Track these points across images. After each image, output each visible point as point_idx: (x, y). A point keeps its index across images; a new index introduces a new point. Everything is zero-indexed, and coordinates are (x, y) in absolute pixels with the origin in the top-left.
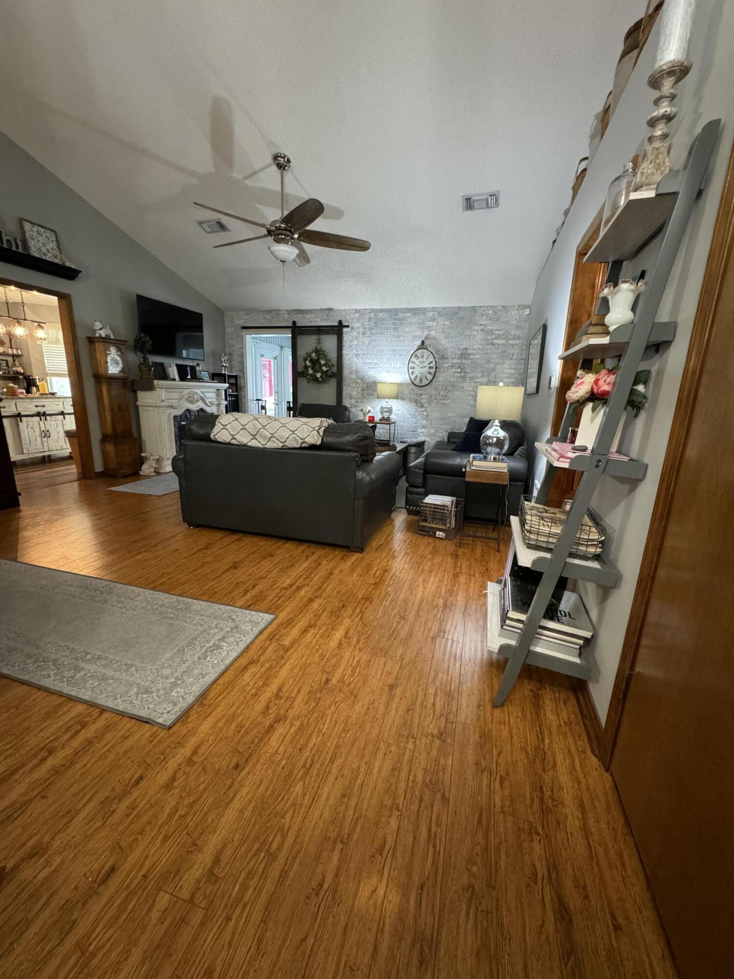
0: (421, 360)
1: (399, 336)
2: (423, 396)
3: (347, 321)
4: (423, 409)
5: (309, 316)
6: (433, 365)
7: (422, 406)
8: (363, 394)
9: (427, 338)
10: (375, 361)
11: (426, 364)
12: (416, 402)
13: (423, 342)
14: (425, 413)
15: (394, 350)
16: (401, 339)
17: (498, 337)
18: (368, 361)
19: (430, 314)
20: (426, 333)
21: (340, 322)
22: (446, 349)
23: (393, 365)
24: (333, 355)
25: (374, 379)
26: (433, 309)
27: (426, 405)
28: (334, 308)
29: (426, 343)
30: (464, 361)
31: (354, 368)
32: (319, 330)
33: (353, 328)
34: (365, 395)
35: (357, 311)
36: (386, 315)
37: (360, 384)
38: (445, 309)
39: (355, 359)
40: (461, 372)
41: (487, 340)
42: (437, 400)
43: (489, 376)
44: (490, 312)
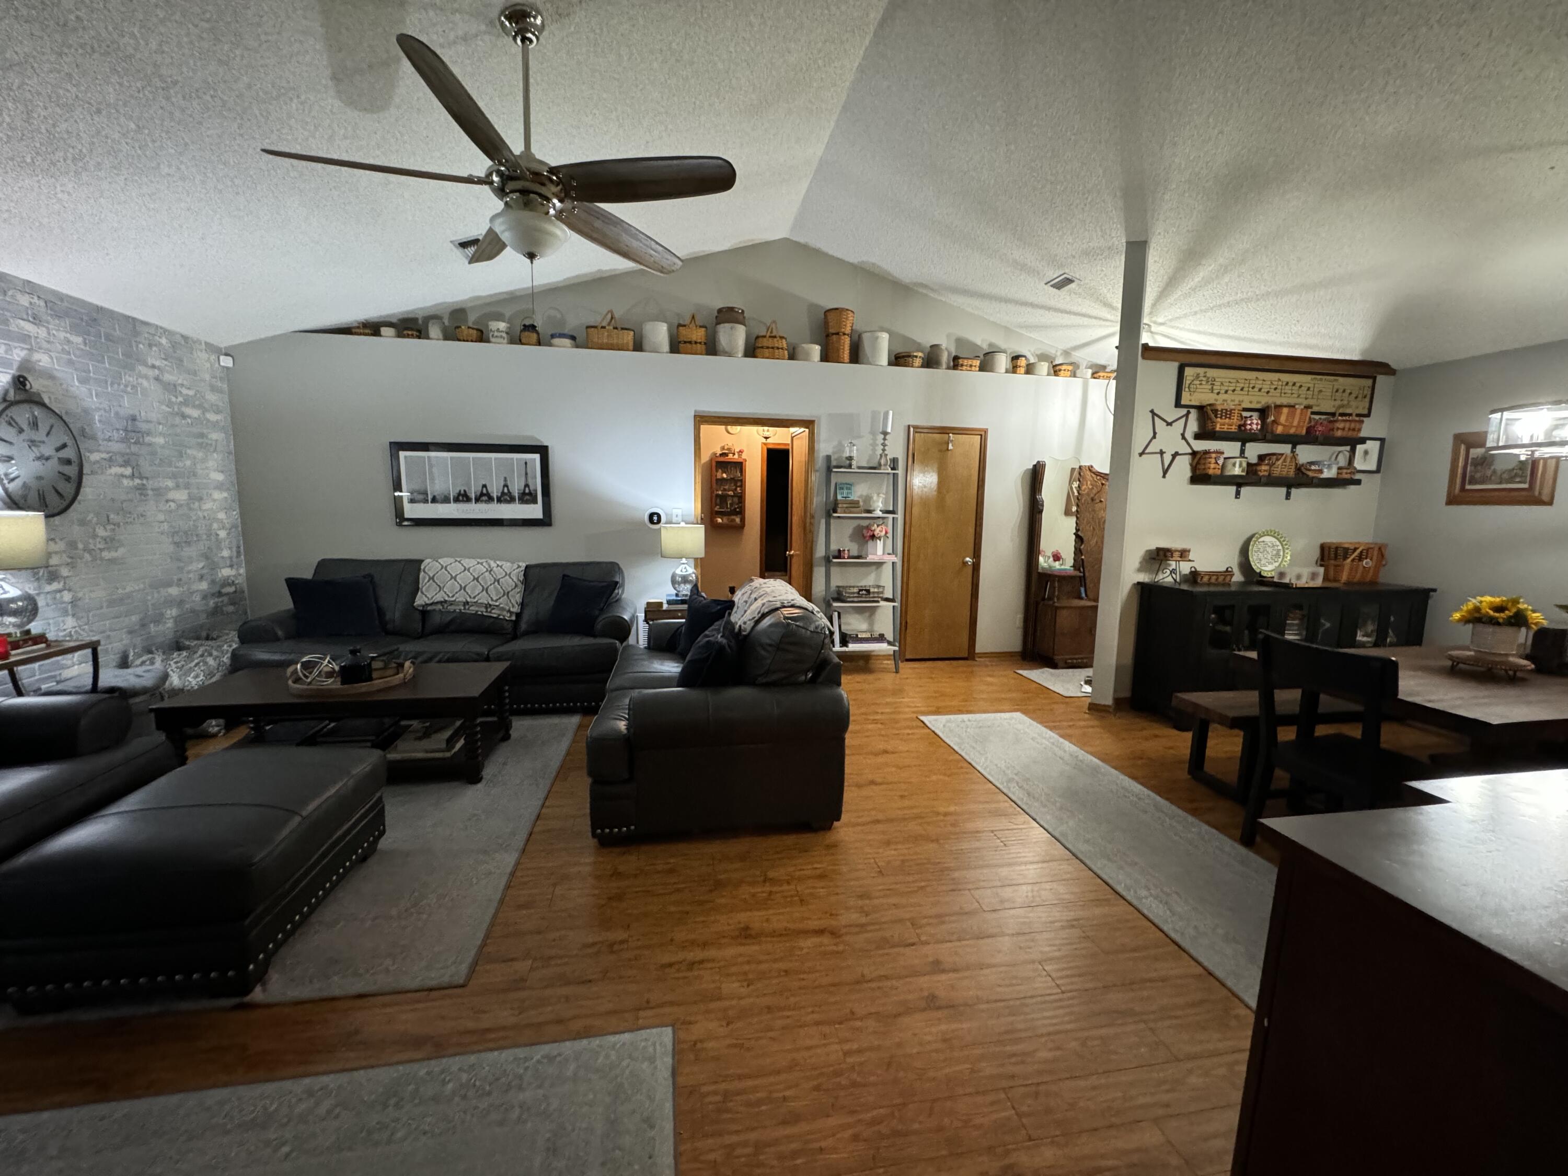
0: (32, 435)
6: (69, 453)
9: (28, 368)
11: (50, 449)
13: (20, 383)
17: (186, 403)
26: (31, 288)
29: (33, 385)
30: (134, 449)
40: (132, 476)
41: (170, 404)
42: (90, 551)
43: (187, 486)
44: (164, 341)
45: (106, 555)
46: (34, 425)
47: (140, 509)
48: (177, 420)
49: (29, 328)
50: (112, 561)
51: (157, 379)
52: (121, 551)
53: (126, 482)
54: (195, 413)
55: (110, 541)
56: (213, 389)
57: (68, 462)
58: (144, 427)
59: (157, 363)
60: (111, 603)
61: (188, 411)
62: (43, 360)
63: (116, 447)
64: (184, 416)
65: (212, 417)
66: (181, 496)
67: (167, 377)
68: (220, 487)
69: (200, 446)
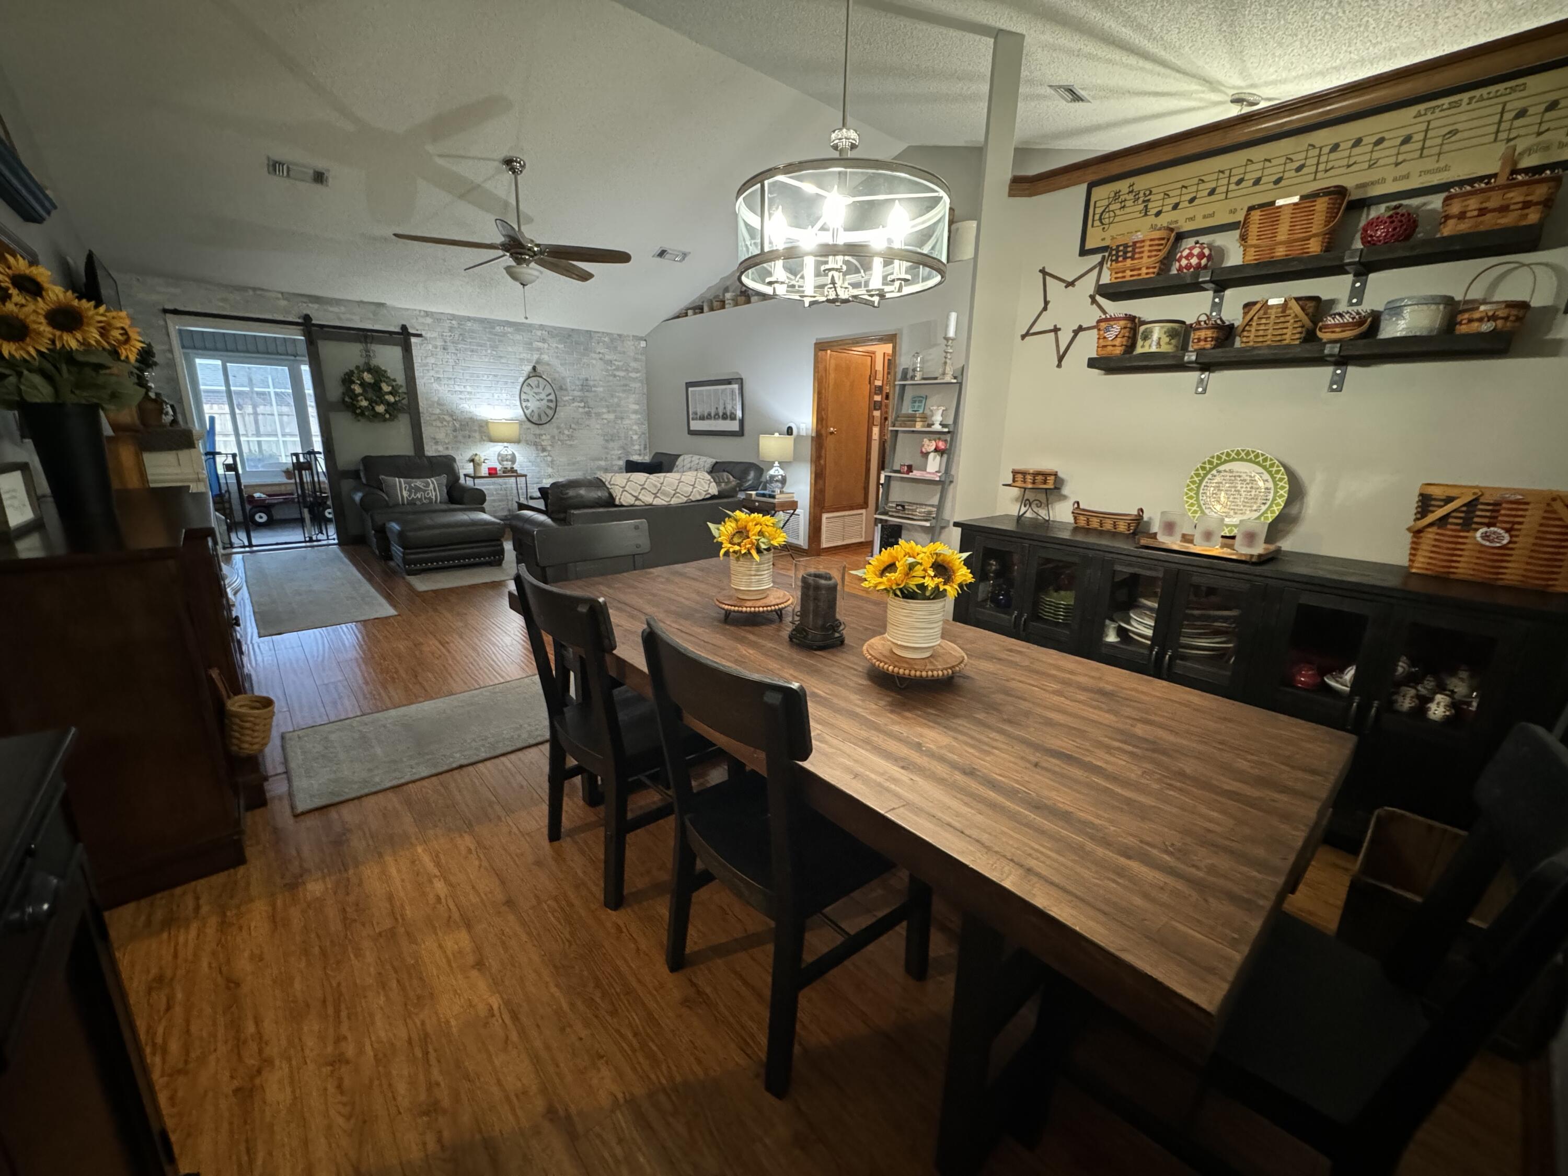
0: (536, 390)
1: (501, 357)
2: (544, 437)
3: (414, 328)
4: (545, 454)
5: (336, 309)
6: (552, 397)
7: (544, 450)
8: (456, 437)
9: (538, 362)
10: (469, 389)
11: (543, 396)
12: (536, 444)
13: (534, 368)
14: (549, 459)
15: (495, 376)
16: (503, 361)
17: (618, 369)
18: (457, 388)
19: (539, 333)
20: (535, 357)
21: (404, 328)
22: (563, 378)
23: (496, 396)
24: (400, 377)
25: (469, 415)
26: (542, 327)
27: (549, 448)
28: (388, 303)
29: (539, 368)
30: (587, 394)
31: (436, 399)
32: (366, 336)
33: (426, 339)
34: (460, 438)
35: (427, 314)
36: (476, 326)
37: (448, 422)
38: (555, 328)
39: (435, 386)
40: (584, 407)
41: (607, 370)
42: (561, 441)
43: (615, 411)
44: (606, 339)
45: (568, 442)
46: (538, 386)
47: (587, 423)
48: (611, 378)
49: (540, 345)
50: (571, 445)
51: (601, 359)
52: (575, 442)
53: (581, 410)
54: (622, 374)
55: (571, 437)
56: (636, 360)
57: (551, 401)
58: (591, 383)
59: (602, 351)
60: (569, 465)
61: (617, 373)
62: (545, 358)
63: (577, 393)
64: (615, 376)
65: (633, 375)
66: (611, 416)
67: (607, 357)
68: (635, 412)
69: (624, 391)
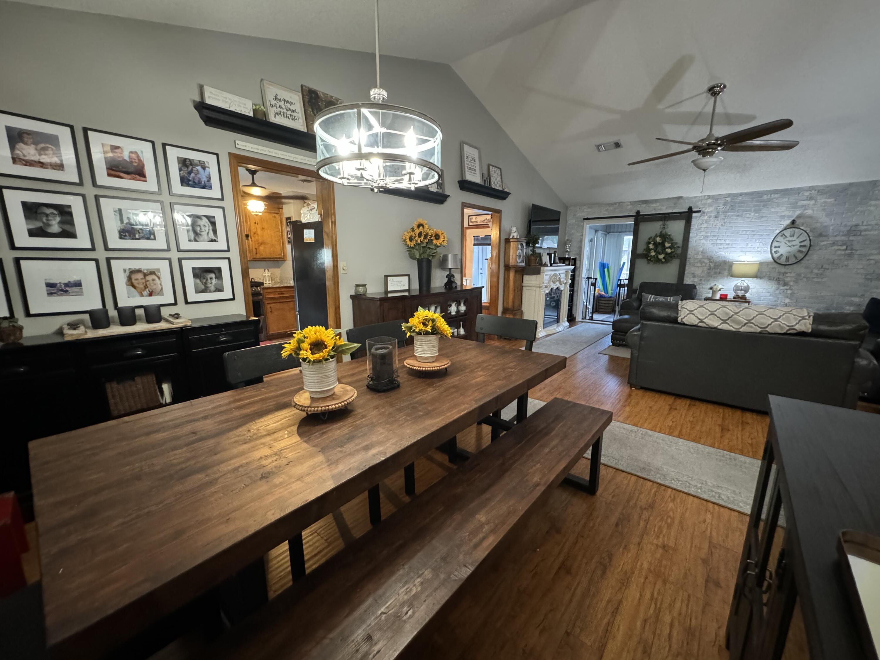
0: (790, 239)
1: (762, 217)
2: (788, 275)
3: (697, 207)
4: (785, 287)
5: (654, 205)
6: (807, 243)
7: (785, 284)
8: (709, 273)
9: (799, 217)
10: (728, 242)
11: (797, 242)
12: (778, 280)
13: (793, 222)
14: (789, 292)
15: (753, 231)
16: (763, 219)
18: (719, 242)
19: (807, 194)
20: (798, 212)
21: (690, 209)
22: (826, 227)
23: (750, 245)
24: (678, 238)
25: (724, 259)
26: (811, 188)
27: (791, 283)
28: (684, 195)
29: (798, 222)
30: (851, 238)
31: (701, 249)
32: (665, 217)
33: (704, 213)
34: (712, 273)
35: (709, 197)
36: (746, 199)
37: (706, 264)
38: (828, 186)
39: (703, 241)
45: (816, 279)
46: (794, 235)
47: (846, 263)
49: (806, 202)
50: (818, 282)
55: (820, 275)
57: (804, 246)
58: (864, 228)
63: (839, 238)
